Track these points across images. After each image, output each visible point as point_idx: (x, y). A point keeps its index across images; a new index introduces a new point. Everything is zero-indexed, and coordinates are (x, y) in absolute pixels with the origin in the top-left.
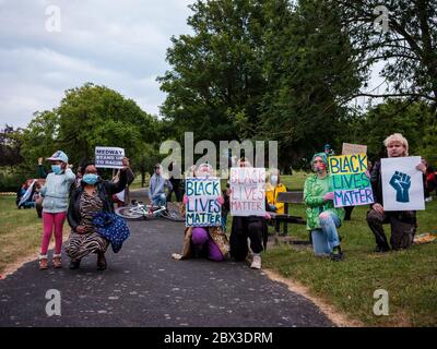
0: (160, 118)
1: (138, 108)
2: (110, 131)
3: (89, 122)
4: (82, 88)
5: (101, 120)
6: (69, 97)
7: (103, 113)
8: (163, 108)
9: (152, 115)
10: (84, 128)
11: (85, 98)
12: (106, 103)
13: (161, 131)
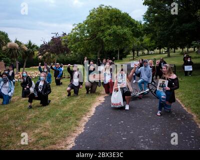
0: (143, 22)
1: (130, 17)
2: (114, 32)
3: (102, 28)
4: (97, 8)
5: (109, 26)
6: (91, 14)
7: (109, 22)
8: (145, 16)
9: (139, 21)
10: (99, 31)
11: (99, 14)
12: (111, 16)
13: (144, 30)
